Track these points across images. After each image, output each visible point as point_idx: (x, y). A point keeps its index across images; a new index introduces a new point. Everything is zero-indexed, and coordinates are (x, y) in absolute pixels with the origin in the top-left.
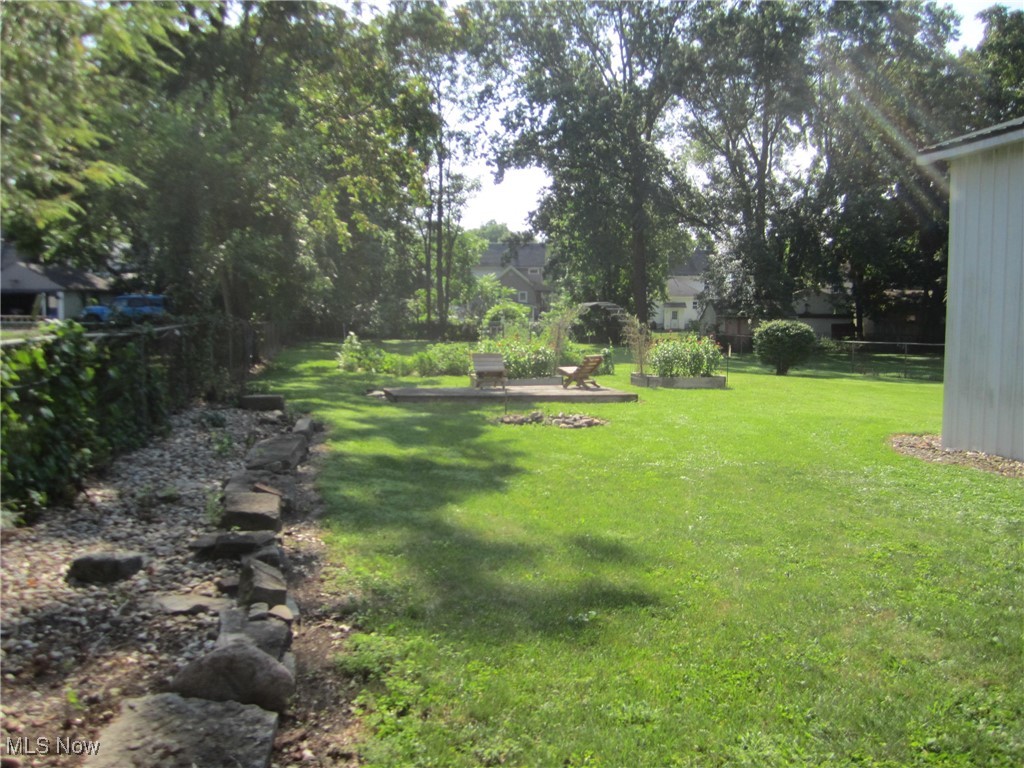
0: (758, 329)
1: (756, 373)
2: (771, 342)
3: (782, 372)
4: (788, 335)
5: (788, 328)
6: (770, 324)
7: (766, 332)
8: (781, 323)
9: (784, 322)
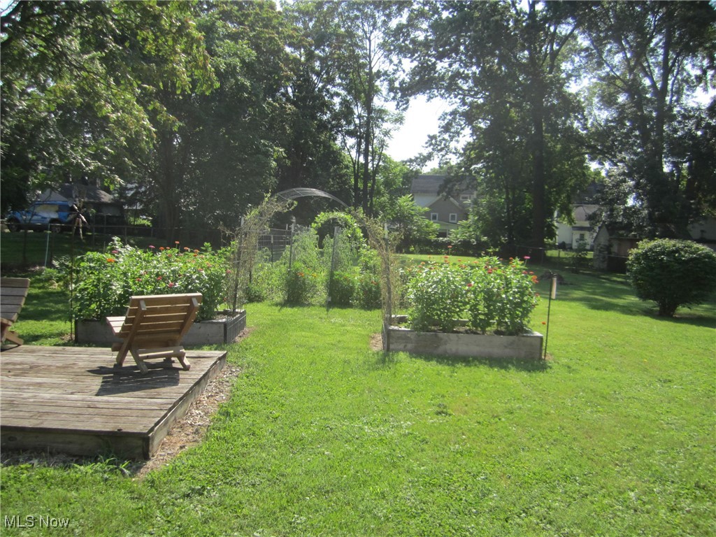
0: (634, 251)
1: (627, 310)
2: (652, 269)
3: (666, 313)
4: (678, 261)
5: (678, 251)
6: (652, 243)
7: (645, 255)
8: (669, 243)
9: (673, 242)
